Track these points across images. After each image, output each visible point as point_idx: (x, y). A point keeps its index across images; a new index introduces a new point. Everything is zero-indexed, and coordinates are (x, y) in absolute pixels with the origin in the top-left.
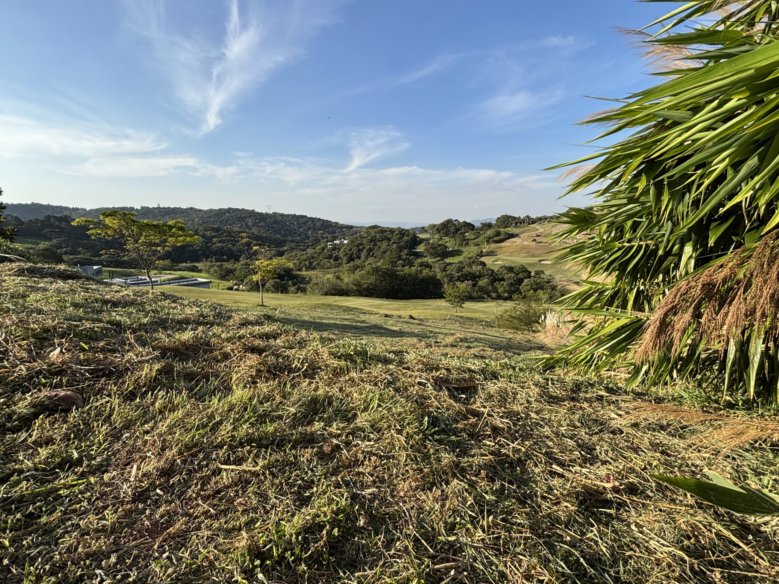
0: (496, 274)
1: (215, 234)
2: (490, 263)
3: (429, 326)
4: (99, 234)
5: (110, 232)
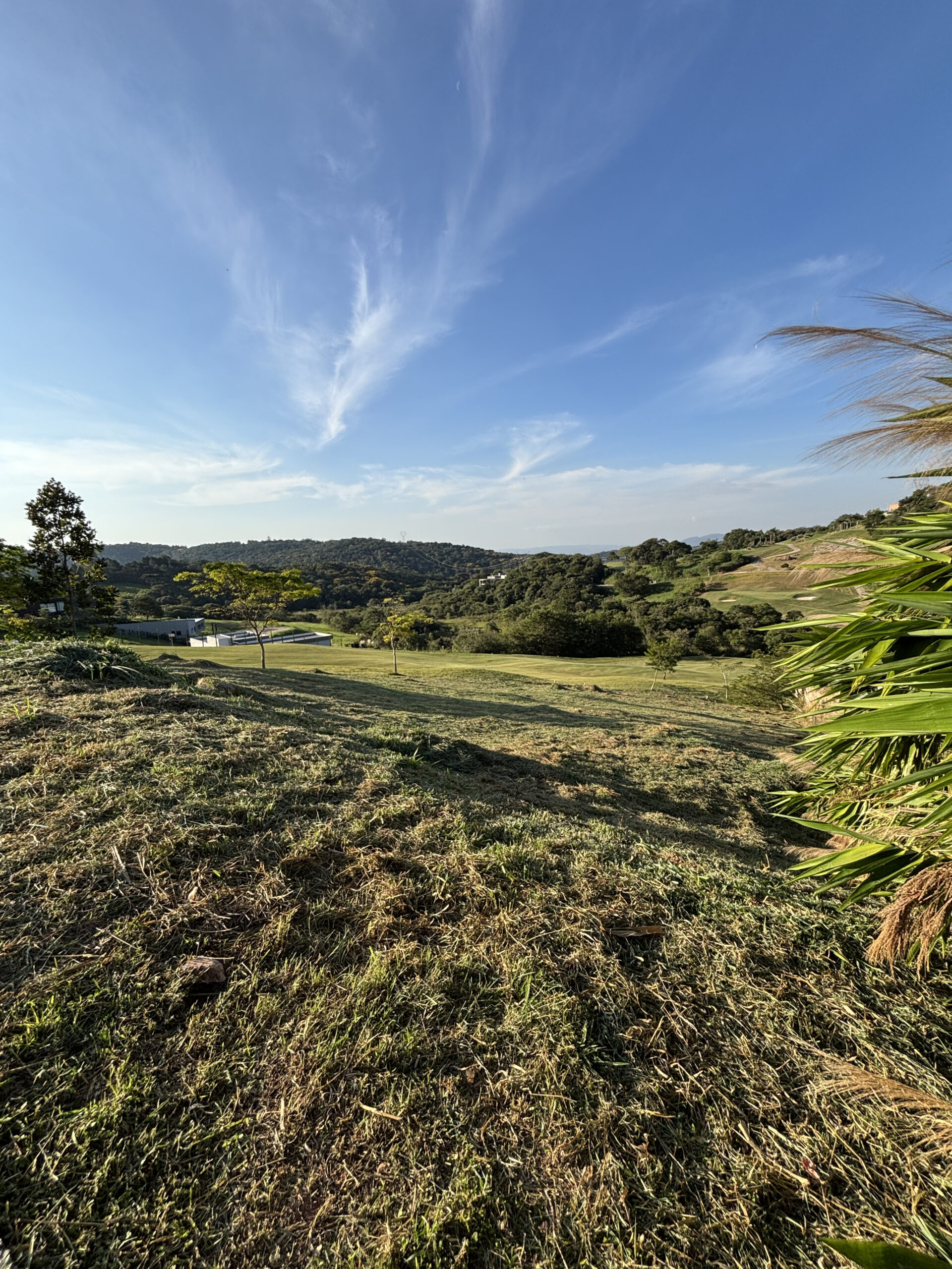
0: (726, 619)
1: (337, 573)
2: (717, 600)
3: (622, 703)
4: (203, 591)
5: (215, 588)
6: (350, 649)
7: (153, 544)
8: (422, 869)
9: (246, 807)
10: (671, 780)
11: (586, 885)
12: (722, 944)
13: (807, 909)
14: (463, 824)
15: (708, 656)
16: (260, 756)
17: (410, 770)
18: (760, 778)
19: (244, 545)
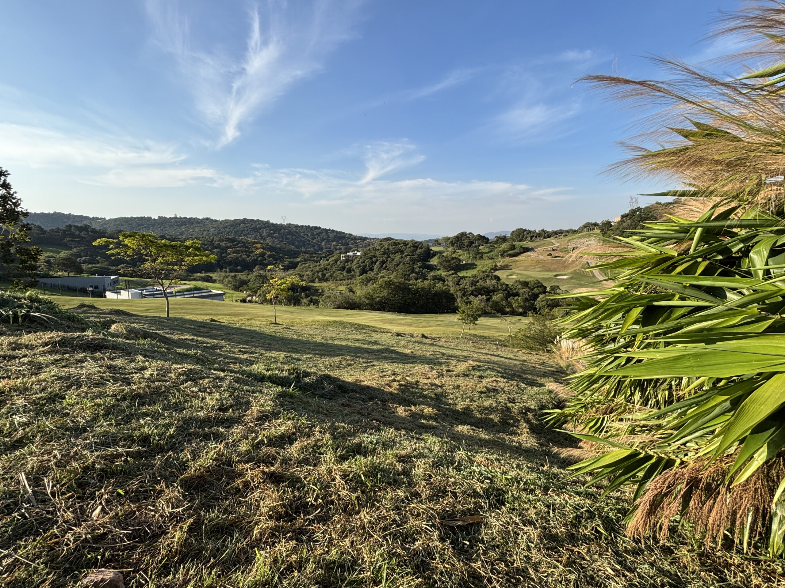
0: (511, 289)
1: (230, 245)
2: (505, 277)
3: (441, 347)
4: (119, 254)
5: (129, 252)
6: (239, 303)
7: (75, 214)
8: (298, 480)
9: (150, 432)
10: (475, 401)
11: (424, 487)
12: (523, 527)
13: (578, 497)
14: (330, 442)
15: (499, 315)
16: (163, 389)
17: (288, 399)
18: (533, 400)
19: (154, 219)
